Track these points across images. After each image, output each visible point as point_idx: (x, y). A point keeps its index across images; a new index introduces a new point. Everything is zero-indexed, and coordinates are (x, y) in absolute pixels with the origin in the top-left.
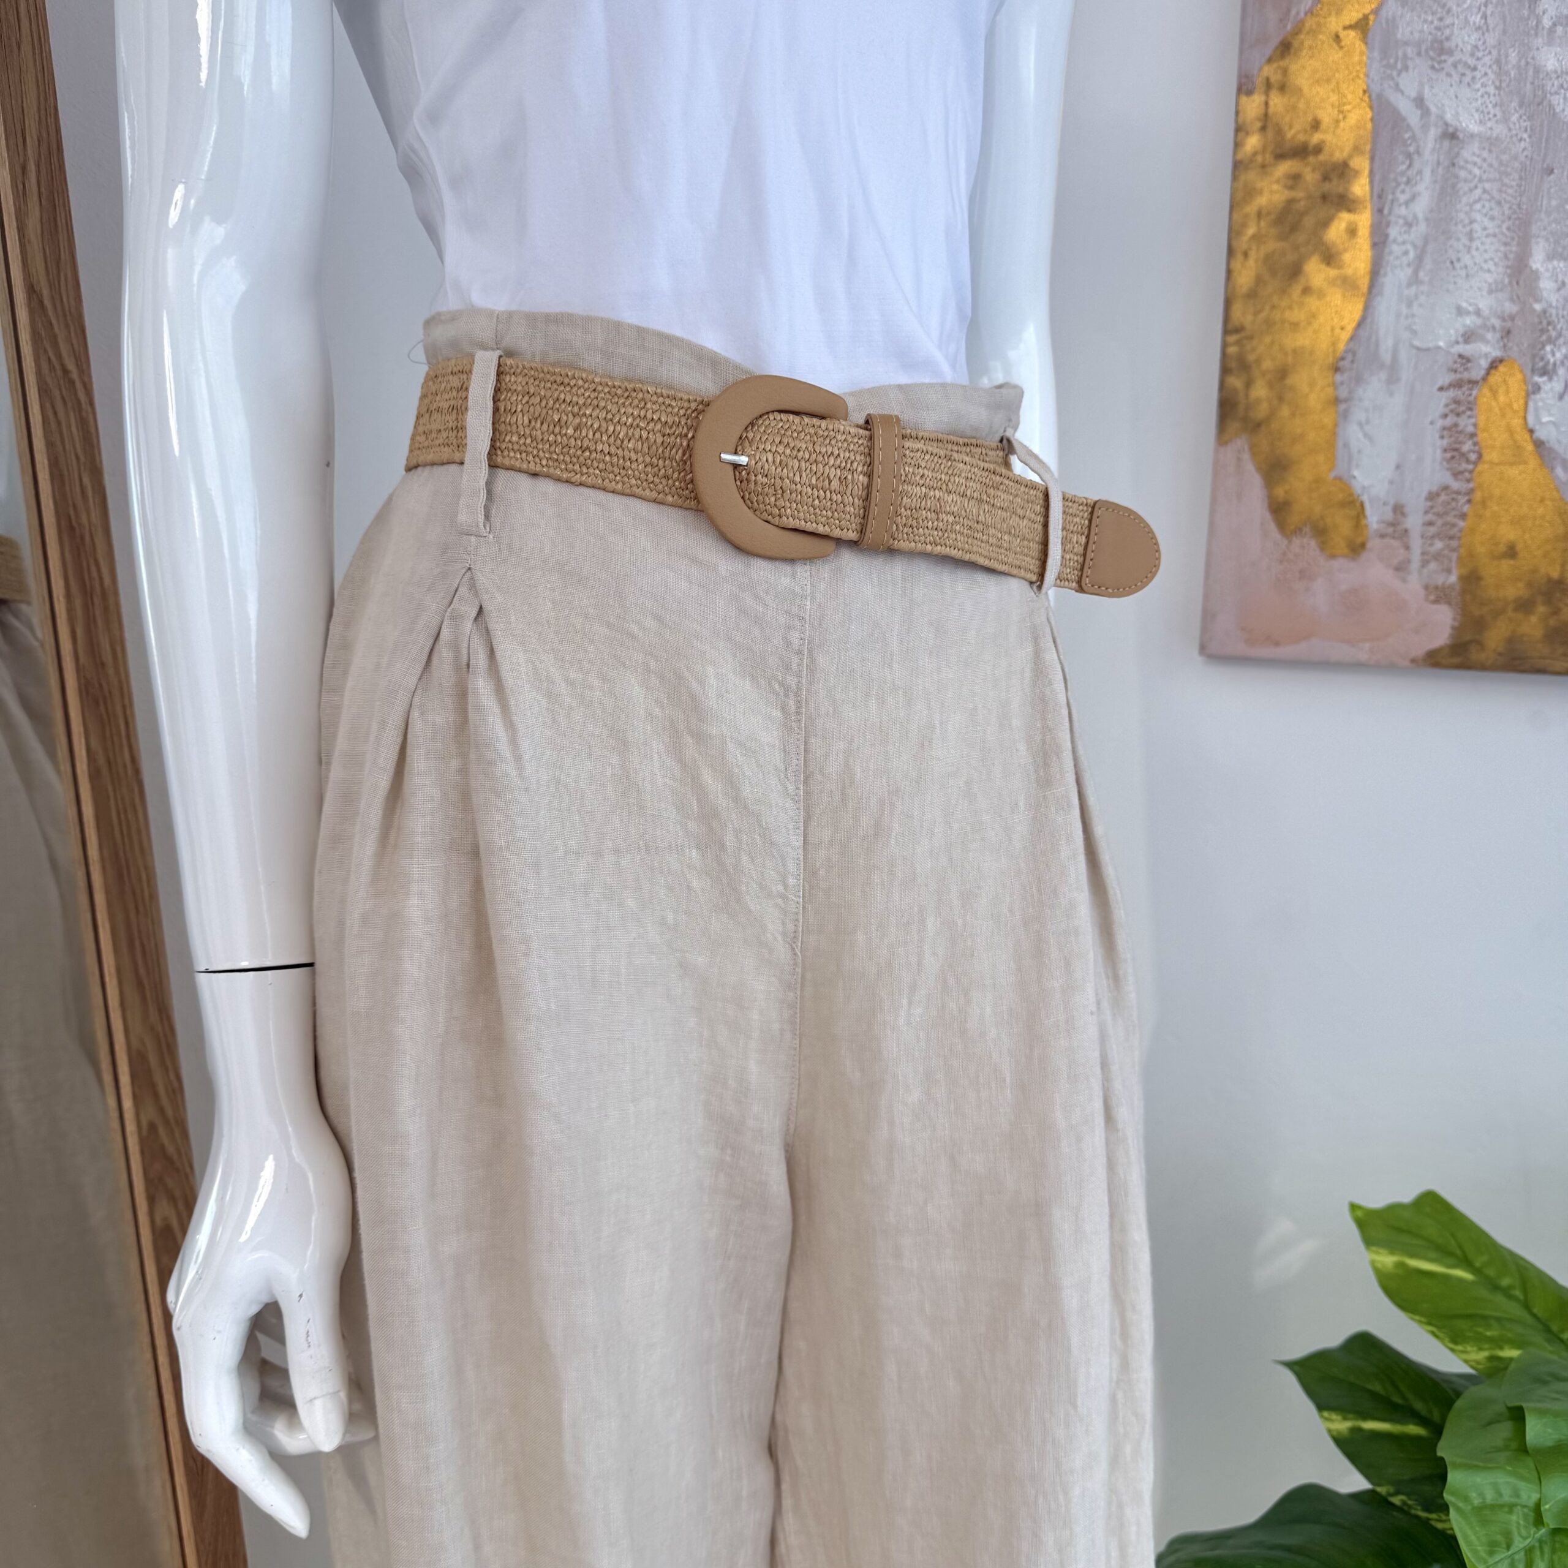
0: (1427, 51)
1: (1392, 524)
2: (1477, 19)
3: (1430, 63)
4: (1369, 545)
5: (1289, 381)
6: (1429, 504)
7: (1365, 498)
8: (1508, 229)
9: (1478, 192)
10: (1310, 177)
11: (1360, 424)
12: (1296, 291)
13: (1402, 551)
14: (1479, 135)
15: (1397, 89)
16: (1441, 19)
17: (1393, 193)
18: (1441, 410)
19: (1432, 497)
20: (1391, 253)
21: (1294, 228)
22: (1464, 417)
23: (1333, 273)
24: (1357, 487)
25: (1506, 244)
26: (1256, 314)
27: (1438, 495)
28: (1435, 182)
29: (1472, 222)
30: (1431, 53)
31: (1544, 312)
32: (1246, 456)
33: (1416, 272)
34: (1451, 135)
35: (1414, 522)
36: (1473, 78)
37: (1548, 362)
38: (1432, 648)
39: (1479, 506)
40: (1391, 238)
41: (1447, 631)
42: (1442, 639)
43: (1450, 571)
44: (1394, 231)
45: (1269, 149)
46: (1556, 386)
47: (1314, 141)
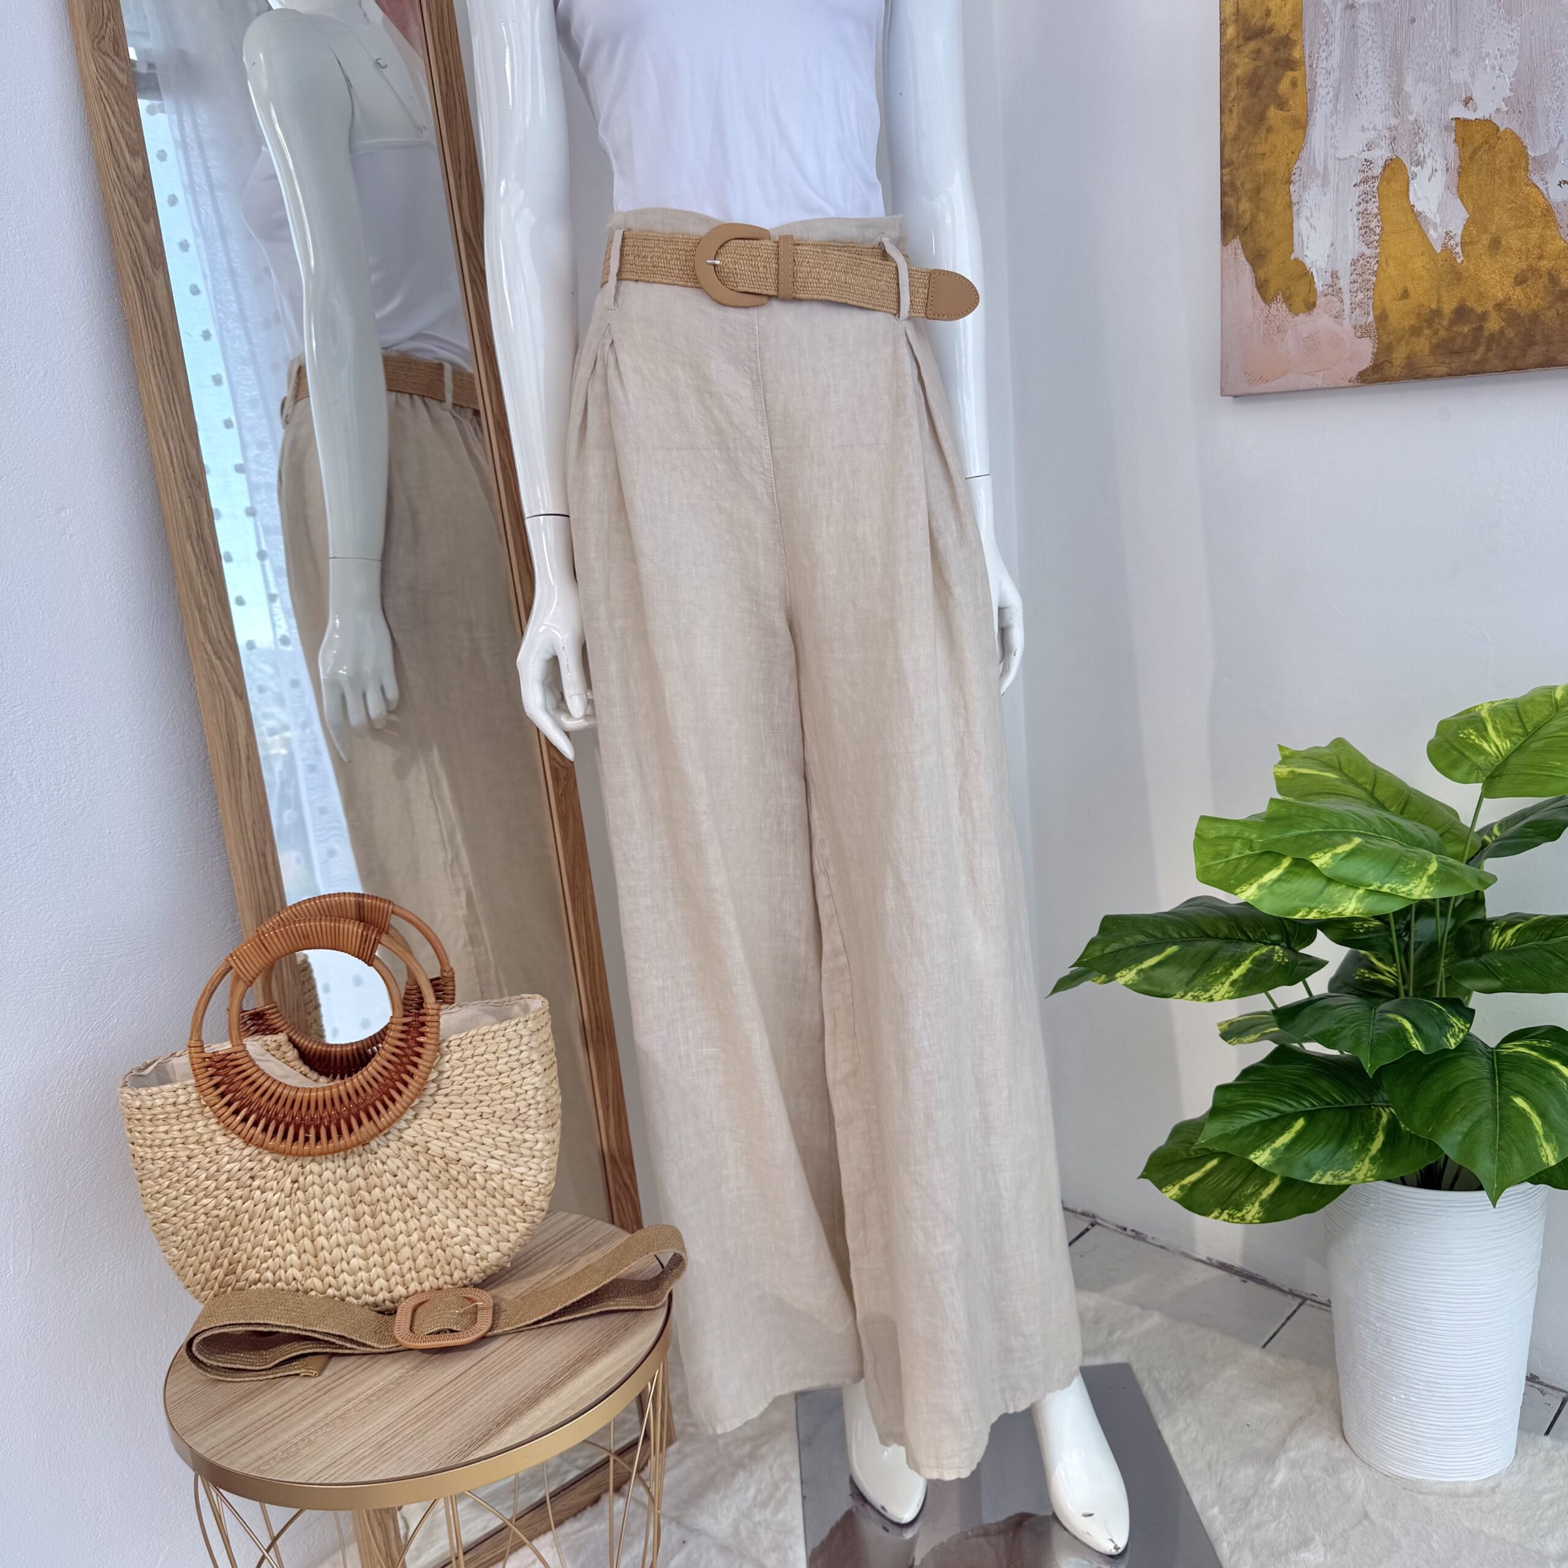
1: (1331, 286)
4: (1317, 303)
5: (1262, 195)
6: (1353, 267)
7: (1313, 270)
8: (1390, 66)
9: (1370, 43)
10: (1267, 50)
11: (1307, 219)
12: (1262, 133)
13: (1338, 304)
17: (1318, 53)
18: (1357, 200)
19: (1354, 263)
20: (1319, 95)
21: (1259, 87)
22: (1371, 203)
23: (1284, 114)
24: (1308, 262)
25: (1389, 77)
26: (1239, 151)
27: (1359, 261)
28: (1343, 40)
29: (1367, 66)
31: (1416, 120)
32: (1240, 251)
33: (1335, 106)
35: (1344, 283)
37: (1420, 156)
38: (1361, 370)
39: (1384, 265)
40: (1318, 84)
41: (1371, 356)
42: (1366, 362)
43: (1368, 314)
44: (1320, 80)
45: (1241, 34)
46: (1427, 171)
47: (1267, 25)
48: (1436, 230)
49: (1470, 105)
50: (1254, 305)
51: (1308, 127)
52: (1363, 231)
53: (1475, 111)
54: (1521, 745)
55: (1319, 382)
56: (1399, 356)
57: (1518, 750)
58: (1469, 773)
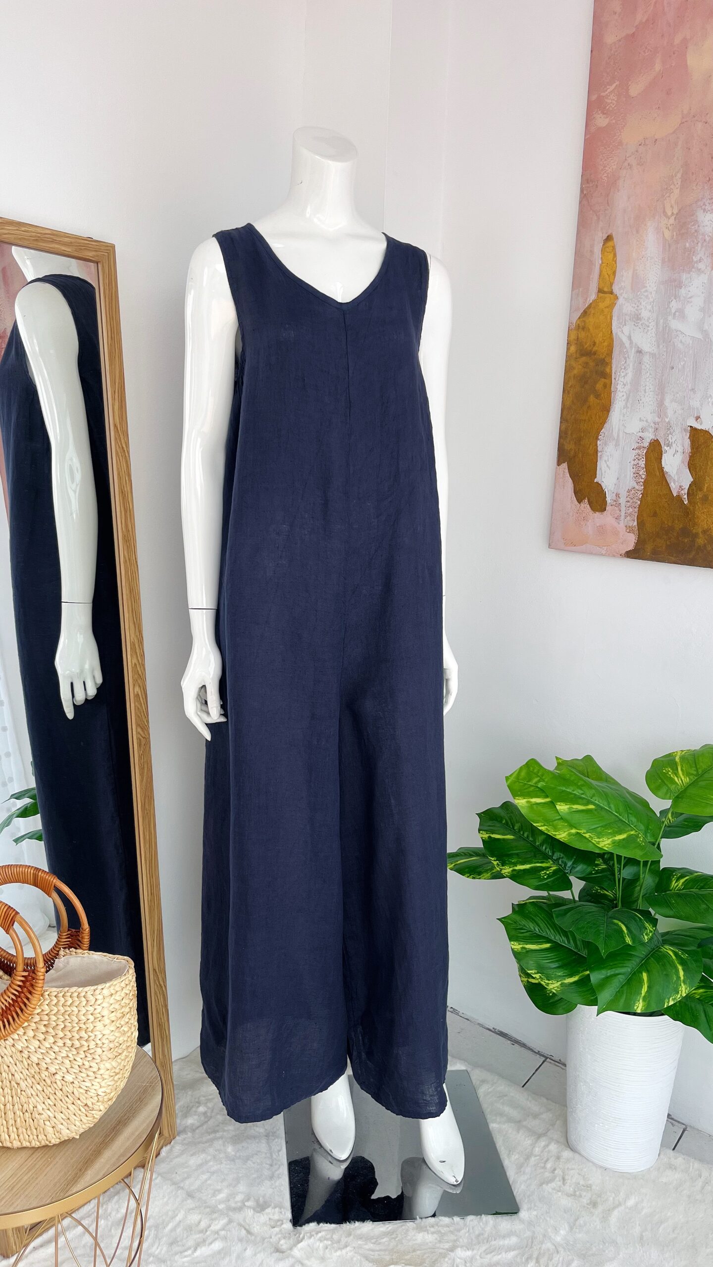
0: (633, 319)
1: (615, 501)
2: (649, 307)
3: (634, 323)
4: (607, 509)
5: (582, 442)
6: (628, 493)
7: (606, 490)
8: (658, 389)
9: (648, 374)
10: (592, 364)
11: (605, 461)
12: (585, 408)
13: (618, 512)
14: (650, 353)
15: (623, 332)
16: (638, 306)
17: (620, 372)
18: (633, 457)
19: (629, 491)
20: (618, 395)
21: (586, 383)
22: (641, 460)
23: (598, 401)
24: (603, 485)
25: (657, 395)
26: (572, 415)
27: (632, 491)
28: (634, 369)
29: (645, 386)
30: (634, 319)
31: (669, 422)
32: (567, 471)
33: (626, 404)
34: (640, 352)
35: (623, 500)
36: (648, 330)
37: (670, 442)
38: (628, 550)
39: (645, 496)
40: (618, 390)
41: (633, 544)
42: (631, 547)
43: (634, 521)
44: (619, 387)
45: (578, 351)
46: (672, 451)
47: (594, 350)
48: (675, 484)
49: (698, 420)
50: (572, 502)
51: (611, 412)
52: (635, 475)
53: (701, 424)
54: (694, 781)
55: (604, 552)
56: (649, 547)
57: (693, 784)
58: (666, 794)
